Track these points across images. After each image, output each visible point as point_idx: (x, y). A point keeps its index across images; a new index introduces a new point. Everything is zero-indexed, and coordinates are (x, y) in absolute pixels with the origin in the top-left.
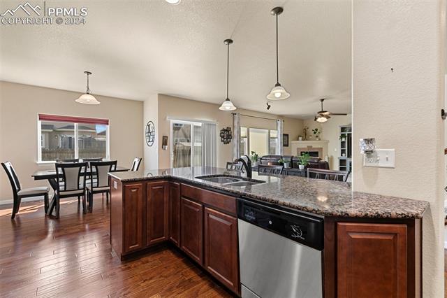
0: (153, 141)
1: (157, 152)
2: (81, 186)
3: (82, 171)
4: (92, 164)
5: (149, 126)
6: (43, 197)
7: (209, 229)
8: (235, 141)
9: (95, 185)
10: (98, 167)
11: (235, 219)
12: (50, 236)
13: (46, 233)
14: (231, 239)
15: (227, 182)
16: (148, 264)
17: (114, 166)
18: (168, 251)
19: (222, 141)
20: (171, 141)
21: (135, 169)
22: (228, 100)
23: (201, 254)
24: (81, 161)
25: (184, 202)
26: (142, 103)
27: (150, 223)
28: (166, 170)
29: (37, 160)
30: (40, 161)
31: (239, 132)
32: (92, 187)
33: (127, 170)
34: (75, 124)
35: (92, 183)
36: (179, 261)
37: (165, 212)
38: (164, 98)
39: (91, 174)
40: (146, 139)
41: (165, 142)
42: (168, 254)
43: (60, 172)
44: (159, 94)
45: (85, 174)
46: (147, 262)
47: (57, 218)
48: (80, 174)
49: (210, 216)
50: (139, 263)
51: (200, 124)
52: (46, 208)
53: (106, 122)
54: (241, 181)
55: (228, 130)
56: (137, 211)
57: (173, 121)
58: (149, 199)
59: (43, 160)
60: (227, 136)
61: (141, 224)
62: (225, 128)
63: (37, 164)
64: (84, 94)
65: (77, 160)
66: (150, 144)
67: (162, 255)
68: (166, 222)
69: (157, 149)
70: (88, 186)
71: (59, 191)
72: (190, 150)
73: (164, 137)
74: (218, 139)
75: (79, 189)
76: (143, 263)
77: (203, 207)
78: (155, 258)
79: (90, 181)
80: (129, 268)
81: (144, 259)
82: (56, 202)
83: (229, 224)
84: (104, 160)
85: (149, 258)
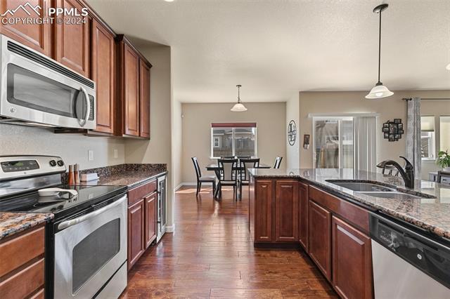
0: (294, 140)
1: (298, 151)
2: (234, 178)
3: (235, 166)
4: (241, 161)
5: (291, 125)
6: (212, 184)
7: (336, 242)
8: (409, 137)
9: (243, 178)
10: (246, 163)
11: (369, 238)
12: (216, 212)
13: (213, 210)
14: (363, 263)
15: (372, 190)
16: (277, 258)
17: (257, 163)
18: (297, 253)
19: (385, 137)
20: (313, 139)
21: (277, 167)
22: (379, 84)
23: (329, 268)
24: (236, 158)
25: (313, 206)
26: (285, 103)
27: (279, 219)
28: (308, 169)
29: (210, 155)
30: (212, 157)
31: (417, 124)
32: (241, 180)
33: (268, 168)
34: (233, 128)
35: (241, 177)
36: (307, 267)
37: (294, 212)
38: (305, 95)
39: (241, 169)
40: (288, 139)
41: (306, 140)
42: (296, 256)
43: (221, 166)
44: (300, 92)
45: (237, 169)
46: (276, 256)
47: (220, 201)
48: (233, 169)
49: (338, 227)
50: (268, 255)
51: (351, 119)
52: (214, 191)
53: (254, 125)
54: (395, 191)
55: (396, 122)
56: (267, 205)
57: (316, 118)
58: (278, 197)
59: (214, 156)
60: (394, 130)
61: (270, 218)
62: (392, 120)
63: (211, 160)
64: (236, 103)
65: (234, 157)
66: (292, 143)
67: (290, 255)
68: (295, 223)
69: (298, 149)
70: (239, 178)
71: (220, 180)
72: (337, 149)
73: (305, 135)
74: (379, 134)
75: (232, 180)
76: (272, 256)
77: (331, 215)
78: (283, 255)
79: (240, 175)
80: (259, 255)
81: (273, 252)
82: (219, 188)
83: (361, 243)
84: (252, 158)
85: (278, 254)
